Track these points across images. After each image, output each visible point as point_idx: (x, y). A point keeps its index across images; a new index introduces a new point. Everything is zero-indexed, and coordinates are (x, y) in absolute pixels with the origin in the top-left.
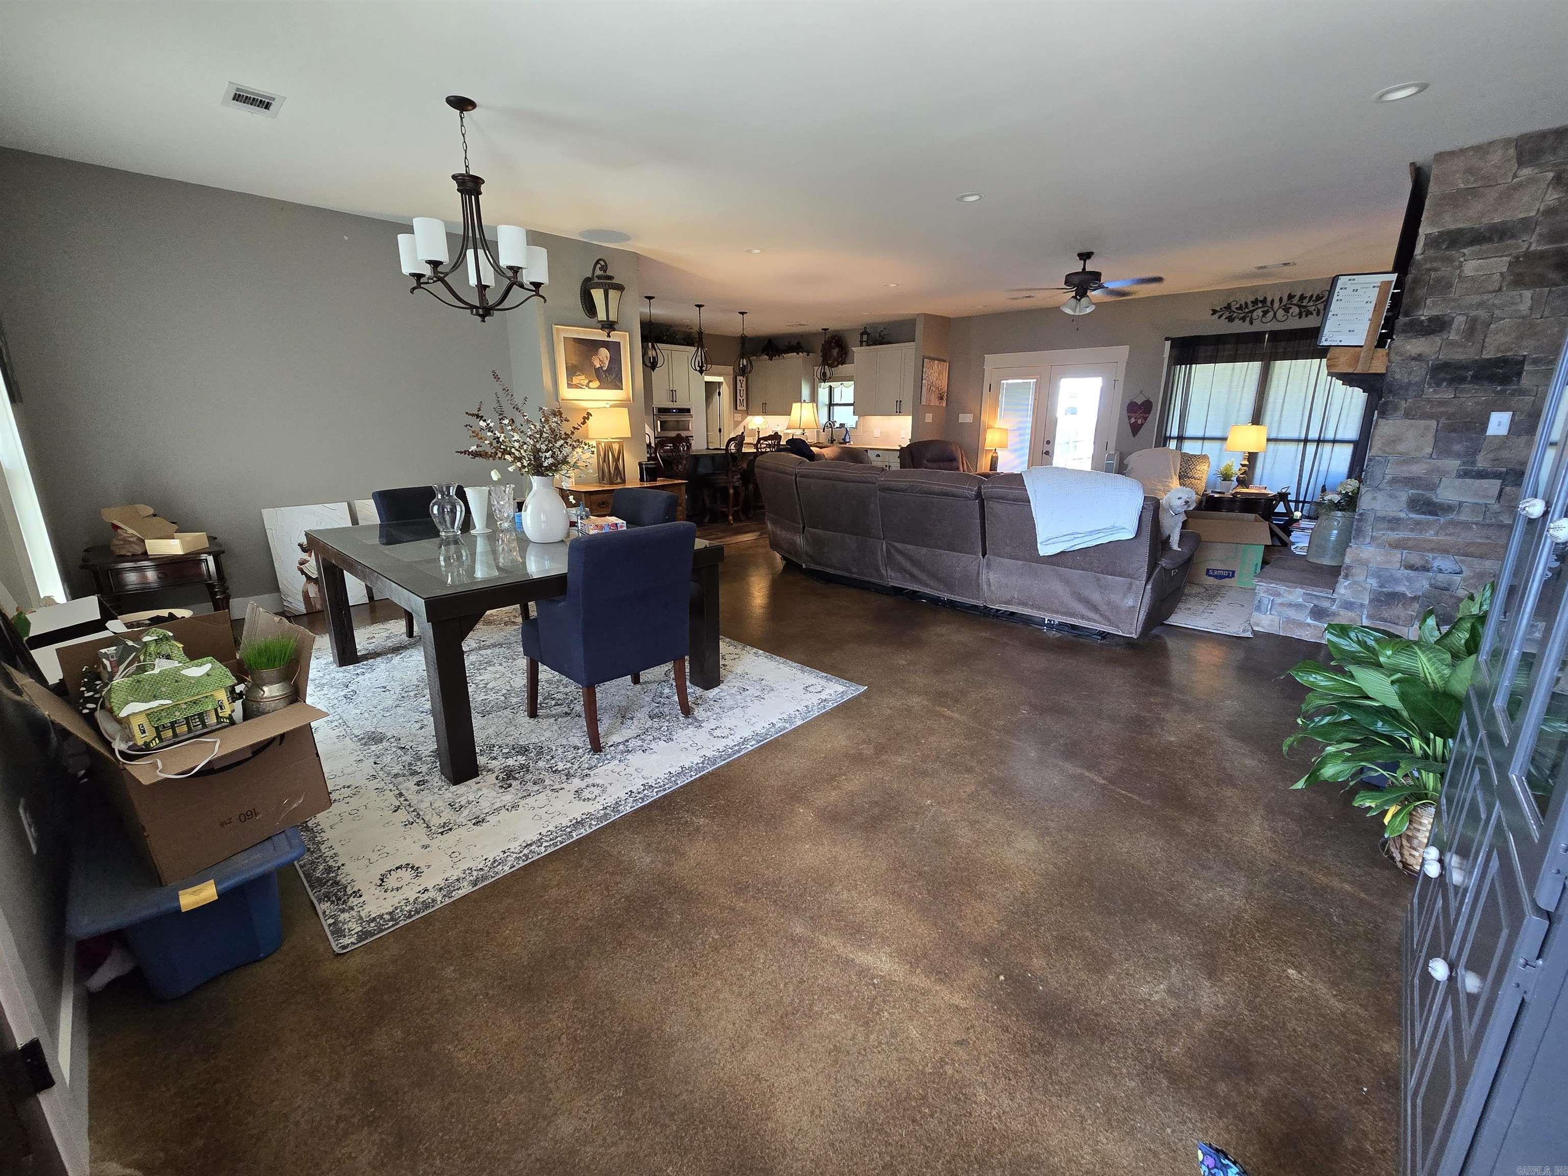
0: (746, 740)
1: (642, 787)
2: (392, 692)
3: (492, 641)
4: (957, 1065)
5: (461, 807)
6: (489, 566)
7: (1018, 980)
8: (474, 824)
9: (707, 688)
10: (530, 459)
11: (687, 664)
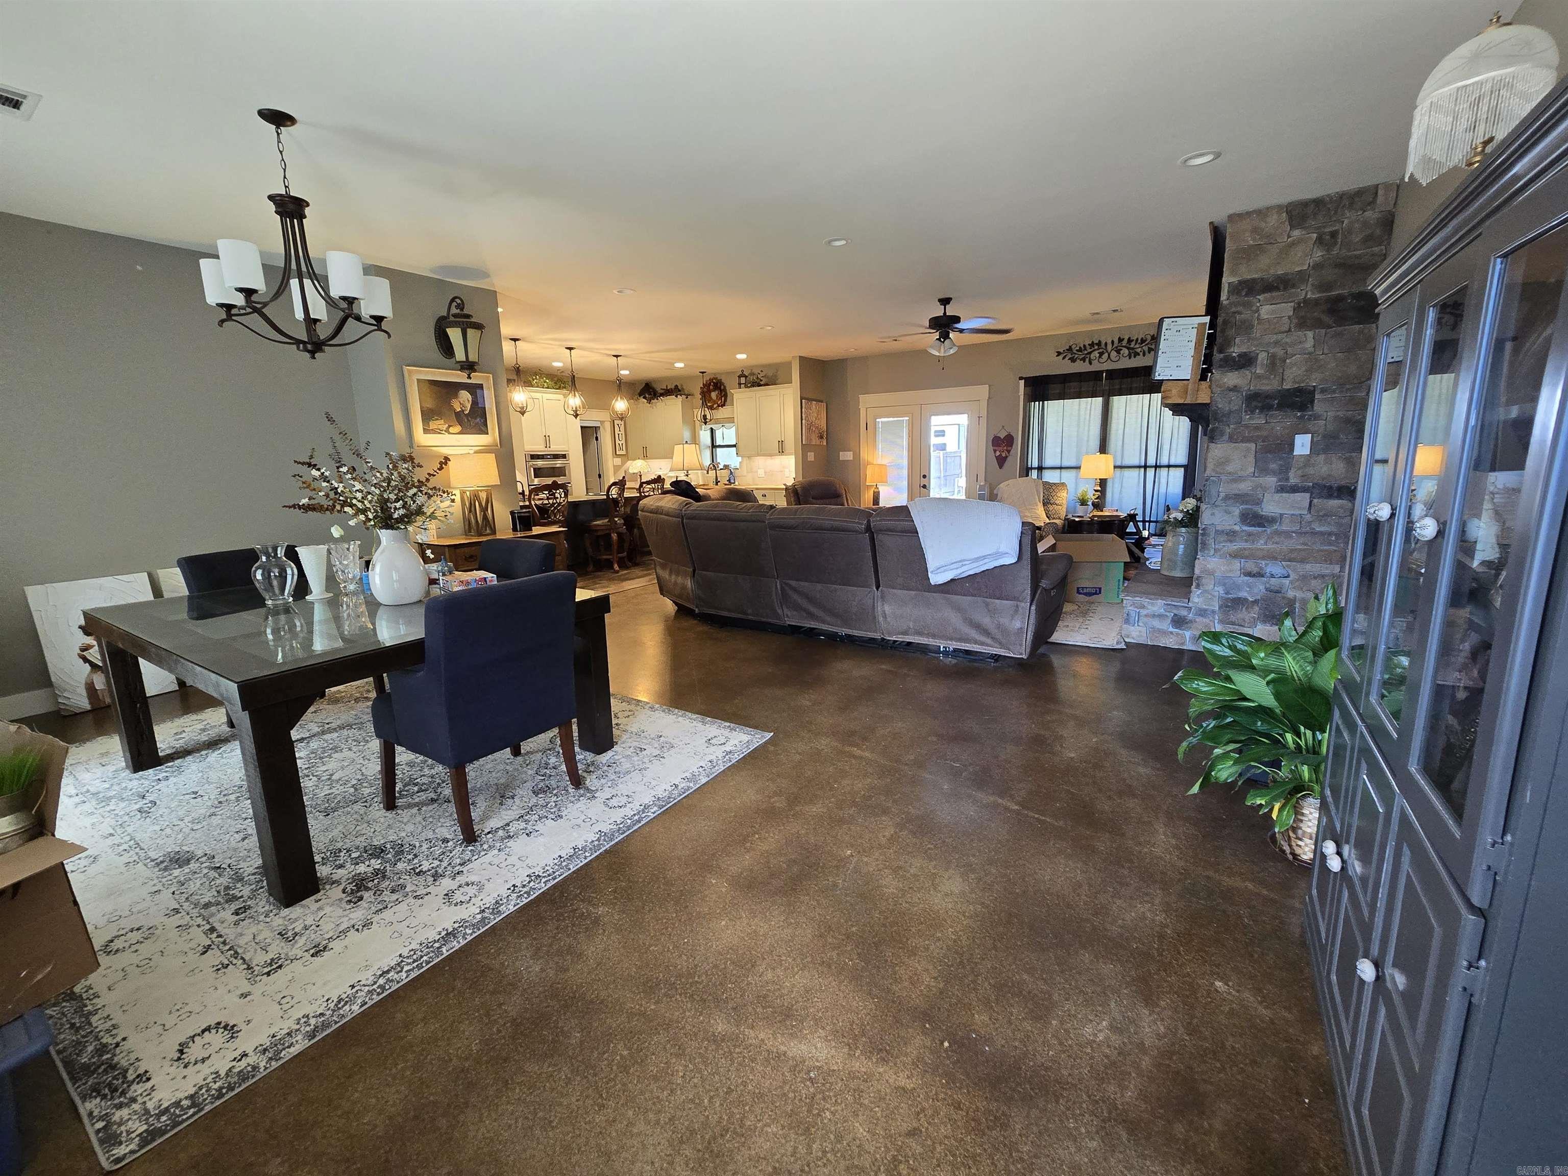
0: (646, 807)
1: (528, 879)
2: (206, 798)
3: (339, 722)
4: (911, 1162)
5: (296, 934)
6: (330, 637)
7: (963, 1045)
8: (312, 956)
9: (599, 752)
10: (376, 511)
11: (575, 727)
